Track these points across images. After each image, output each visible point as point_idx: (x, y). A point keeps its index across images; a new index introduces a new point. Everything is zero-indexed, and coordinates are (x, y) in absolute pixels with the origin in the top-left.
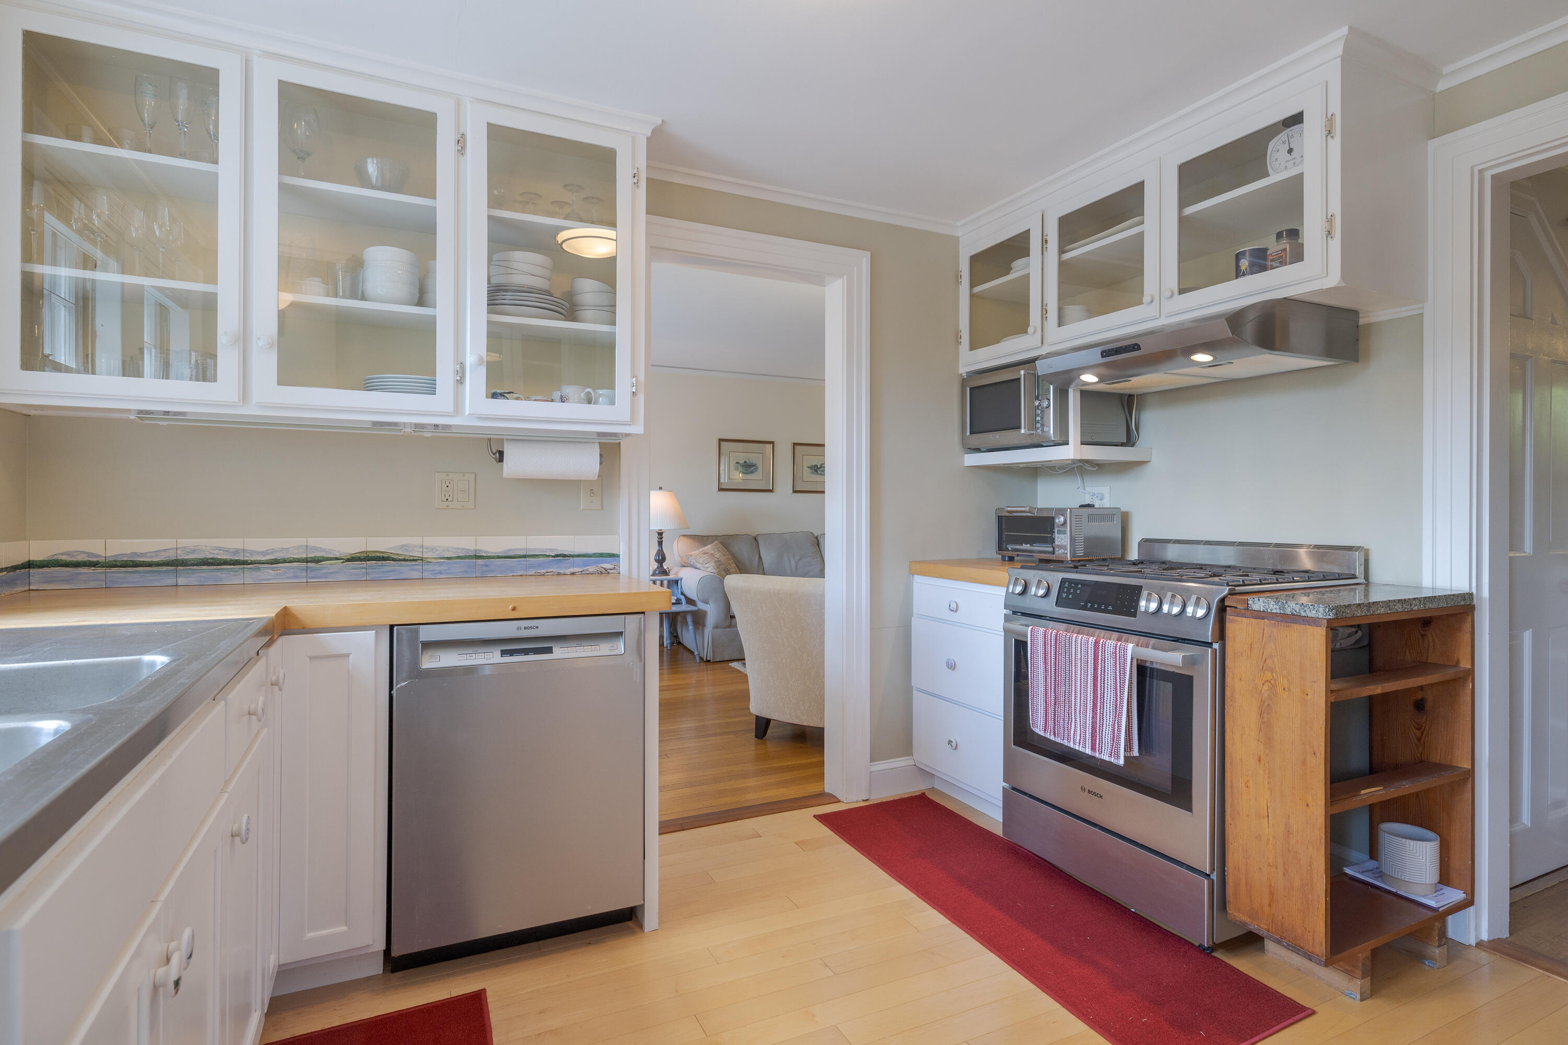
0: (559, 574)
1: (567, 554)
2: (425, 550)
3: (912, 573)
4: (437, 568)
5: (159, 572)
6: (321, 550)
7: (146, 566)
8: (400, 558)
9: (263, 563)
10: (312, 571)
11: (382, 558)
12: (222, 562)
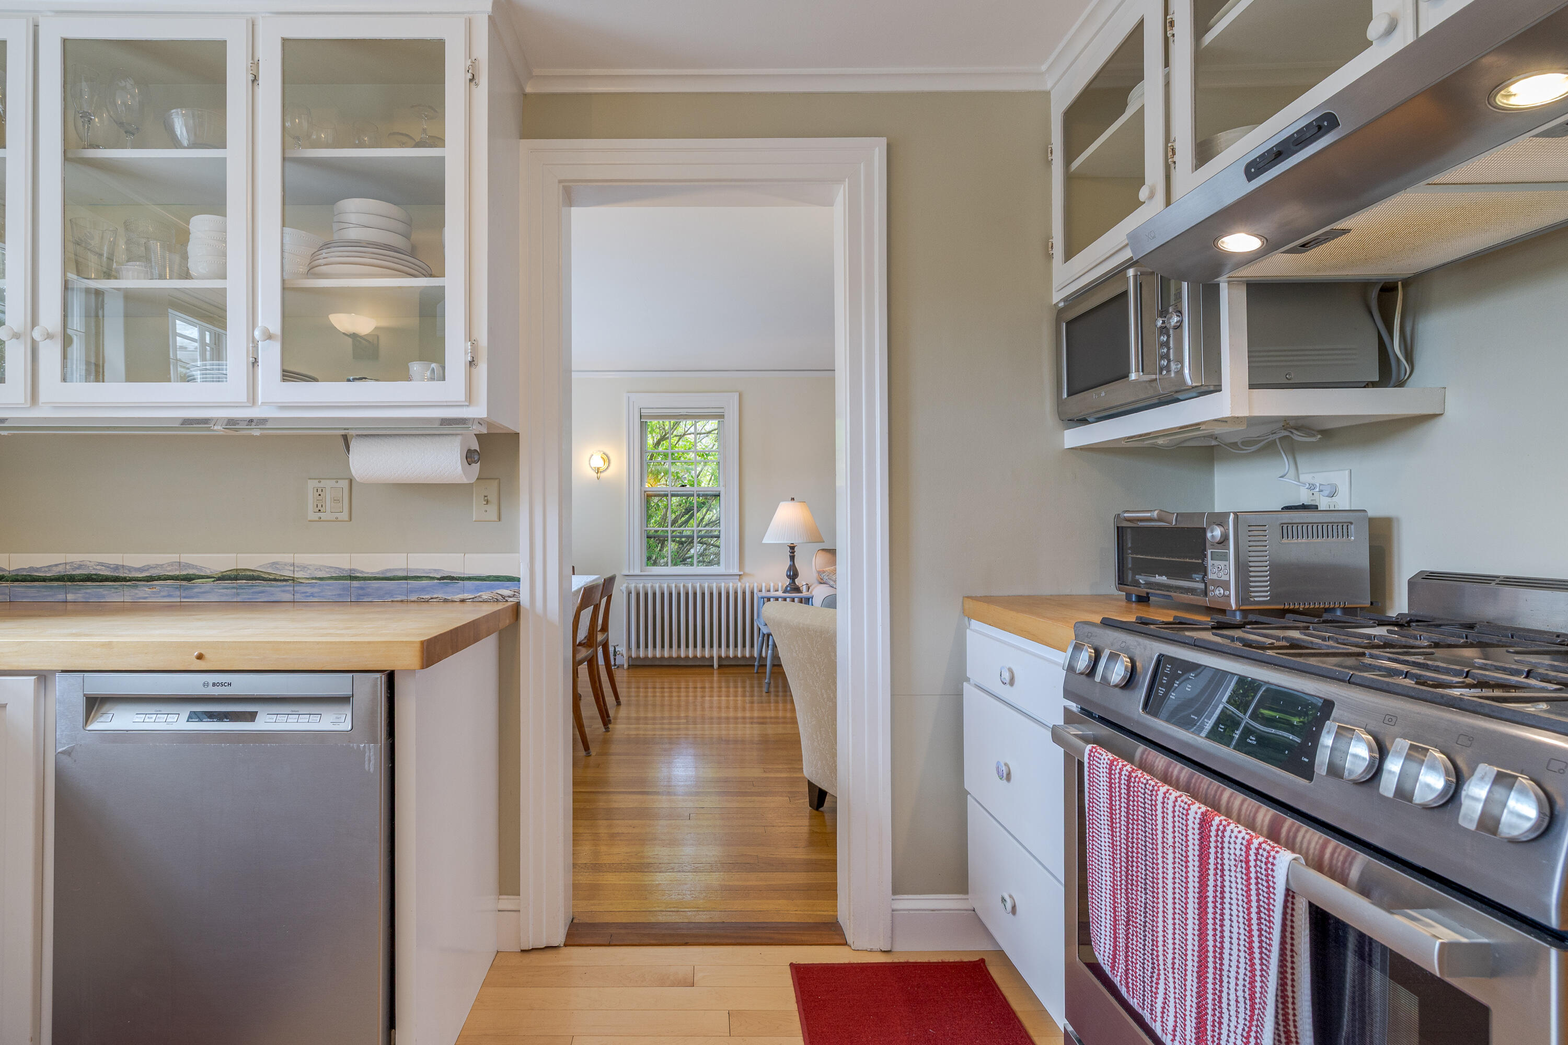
0: (446, 601)
1: (455, 576)
2: (296, 569)
3: (969, 615)
4: (309, 590)
5: (51, 587)
6: (194, 567)
7: (41, 581)
8: (270, 577)
9: (140, 581)
10: (184, 590)
11: (253, 577)
12: (104, 578)
